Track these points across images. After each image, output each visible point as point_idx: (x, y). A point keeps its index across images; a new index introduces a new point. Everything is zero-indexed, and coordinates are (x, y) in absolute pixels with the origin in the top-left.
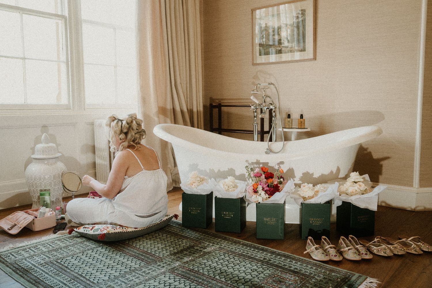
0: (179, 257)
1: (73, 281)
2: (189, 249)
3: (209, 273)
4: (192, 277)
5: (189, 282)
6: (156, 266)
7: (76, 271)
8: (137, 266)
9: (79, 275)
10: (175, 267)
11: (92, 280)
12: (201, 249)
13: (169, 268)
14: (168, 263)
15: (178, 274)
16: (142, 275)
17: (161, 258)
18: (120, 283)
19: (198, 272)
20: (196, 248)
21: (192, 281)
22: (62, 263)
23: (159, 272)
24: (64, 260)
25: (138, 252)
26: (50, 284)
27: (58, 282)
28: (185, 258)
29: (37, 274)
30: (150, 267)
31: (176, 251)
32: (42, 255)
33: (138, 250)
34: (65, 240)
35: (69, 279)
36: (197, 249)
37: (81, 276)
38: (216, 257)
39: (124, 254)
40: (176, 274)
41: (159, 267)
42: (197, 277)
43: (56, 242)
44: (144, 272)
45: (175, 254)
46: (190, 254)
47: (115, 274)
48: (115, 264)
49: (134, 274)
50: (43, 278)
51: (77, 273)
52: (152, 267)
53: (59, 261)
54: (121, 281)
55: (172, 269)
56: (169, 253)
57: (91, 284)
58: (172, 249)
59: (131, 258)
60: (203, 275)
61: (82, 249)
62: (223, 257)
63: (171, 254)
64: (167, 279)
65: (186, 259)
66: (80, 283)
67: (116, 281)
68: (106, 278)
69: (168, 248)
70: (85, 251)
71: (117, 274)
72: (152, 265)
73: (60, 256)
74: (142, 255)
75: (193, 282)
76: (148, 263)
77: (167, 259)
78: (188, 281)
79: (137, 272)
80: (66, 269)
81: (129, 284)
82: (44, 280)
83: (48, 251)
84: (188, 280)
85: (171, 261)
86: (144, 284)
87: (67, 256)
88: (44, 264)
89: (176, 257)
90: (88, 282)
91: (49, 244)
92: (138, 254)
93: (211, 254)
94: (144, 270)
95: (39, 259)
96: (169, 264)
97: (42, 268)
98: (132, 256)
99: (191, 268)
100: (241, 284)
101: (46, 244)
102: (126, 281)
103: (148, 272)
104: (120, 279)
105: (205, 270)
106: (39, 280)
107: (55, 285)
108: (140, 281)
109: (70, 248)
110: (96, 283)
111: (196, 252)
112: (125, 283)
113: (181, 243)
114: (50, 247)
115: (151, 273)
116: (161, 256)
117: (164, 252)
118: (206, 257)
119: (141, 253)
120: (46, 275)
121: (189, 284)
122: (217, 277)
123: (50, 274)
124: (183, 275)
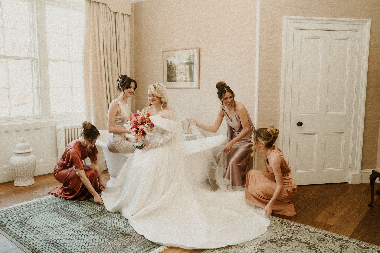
0: (92, 217)
1: (27, 230)
2: (100, 213)
3: (105, 227)
4: (94, 229)
6: (76, 222)
7: (31, 225)
8: (66, 222)
9: (32, 227)
10: (87, 223)
11: (38, 230)
12: (107, 213)
13: (84, 223)
14: (84, 220)
15: (88, 227)
16: (67, 227)
17: (81, 218)
18: (53, 231)
19: (98, 226)
20: (104, 212)
22: (24, 221)
23: (77, 225)
24: (25, 219)
25: (69, 214)
26: (14, 232)
27: (19, 231)
29: (8, 227)
30: (73, 223)
31: (91, 214)
32: (12, 216)
33: (70, 213)
34: (28, 206)
35: (26, 229)
36: (104, 213)
37: (33, 228)
39: (61, 216)
40: (86, 227)
41: (78, 223)
42: (96, 229)
43: (22, 208)
44: (69, 226)
45: (90, 215)
46: (99, 216)
48: (54, 221)
49: (63, 226)
50: (11, 229)
51: (31, 226)
53: (22, 219)
55: (85, 224)
56: (87, 215)
57: (37, 232)
59: (64, 218)
60: (101, 227)
61: (37, 212)
64: (80, 229)
65: (95, 219)
66: (31, 232)
67: (52, 230)
68: (47, 229)
69: (88, 212)
70: (39, 213)
71: (53, 227)
72: (75, 222)
73: (23, 216)
74: (71, 216)
75: (93, 231)
76: (73, 221)
77: (84, 218)
79: (65, 225)
80: (25, 224)
82: (11, 230)
83: (17, 214)
84: (91, 230)
85: (86, 219)
87: (28, 217)
88: (13, 221)
89: (90, 217)
90: (36, 231)
91: (18, 209)
94: (69, 224)
95: (10, 218)
97: (11, 223)
98: (65, 217)
99: (96, 224)
100: (119, 233)
101: (16, 209)
102: (57, 231)
103: (71, 225)
104: (54, 229)
105: (103, 225)
106: (9, 230)
107: (17, 232)
108: (65, 231)
109: (30, 211)
110: (40, 231)
113: (96, 209)
114: (18, 211)
116: (82, 217)
117: (85, 214)
119: (71, 215)
120: (13, 227)
121: (91, 232)
122: (108, 229)
123: (16, 226)
124: (90, 228)
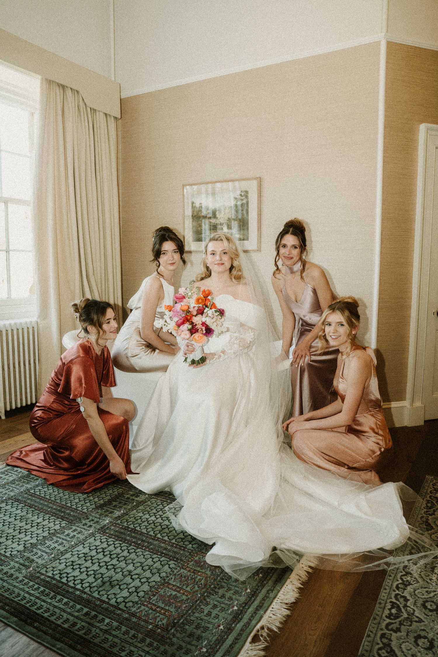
0: (107, 511)
2: (118, 498)
3: (148, 531)
4: (128, 538)
5: (126, 545)
6: (81, 525)
8: (58, 527)
10: (105, 526)
12: (133, 498)
13: (98, 527)
14: (96, 520)
16: (66, 540)
17: (86, 513)
18: (39, 552)
19: (134, 530)
20: (127, 496)
21: (129, 543)
23: (86, 533)
25: (55, 507)
28: (115, 511)
30: (74, 528)
31: (102, 502)
33: (54, 504)
36: (128, 498)
38: (153, 508)
39: (37, 511)
40: (108, 535)
41: (85, 527)
42: (134, 537)
44: (68, 535)
45: (101, 506)
46: (120, 505)
47: (31, 541)
48: (29, 526)
49: (55, 539)
52: (77, 528)
54: (40, 550)
55: (102, 528)
56: (94, 506)
58: (96, 500)
59: (47, 516)
60: (142, 533)
62: (161, 507)
63: (97, 508)
64: (98, 543)
65: (117, 513)
67: (35, 550)
68: (21, 548)
69: (91, 498)
71: (34, 541)
72: (77, 524)
74: (60, 511)
75: (131, 545)
76: (71, 523)
77: (93, 514)
78: (124, 544)
79: (58, 535)
81: (52, 554)
84: (124, 542)
85: (98, 516)
86: (71, 553)
89: (104, 511)
92: (55, 509)
93: (146, 504)
94: (67, 532)
96: (97, 522)
98: (48, 514)
99: (125, 524)
100: (187, 542)
102: (48, 551)
103: (72, 534)
104: (39, 547)
105: (143, 526)
108: (65, 548)
110: (9, 556)
111: (127, 501)
112: (46, 553)
115: (77, 536)
116: (85, 511)
117: (88, 504)
118: (140, 508)
119: (59, 508)
121: (126, 547)
122: (159, 536)
124: (118, 536)
